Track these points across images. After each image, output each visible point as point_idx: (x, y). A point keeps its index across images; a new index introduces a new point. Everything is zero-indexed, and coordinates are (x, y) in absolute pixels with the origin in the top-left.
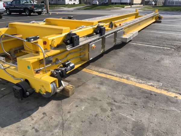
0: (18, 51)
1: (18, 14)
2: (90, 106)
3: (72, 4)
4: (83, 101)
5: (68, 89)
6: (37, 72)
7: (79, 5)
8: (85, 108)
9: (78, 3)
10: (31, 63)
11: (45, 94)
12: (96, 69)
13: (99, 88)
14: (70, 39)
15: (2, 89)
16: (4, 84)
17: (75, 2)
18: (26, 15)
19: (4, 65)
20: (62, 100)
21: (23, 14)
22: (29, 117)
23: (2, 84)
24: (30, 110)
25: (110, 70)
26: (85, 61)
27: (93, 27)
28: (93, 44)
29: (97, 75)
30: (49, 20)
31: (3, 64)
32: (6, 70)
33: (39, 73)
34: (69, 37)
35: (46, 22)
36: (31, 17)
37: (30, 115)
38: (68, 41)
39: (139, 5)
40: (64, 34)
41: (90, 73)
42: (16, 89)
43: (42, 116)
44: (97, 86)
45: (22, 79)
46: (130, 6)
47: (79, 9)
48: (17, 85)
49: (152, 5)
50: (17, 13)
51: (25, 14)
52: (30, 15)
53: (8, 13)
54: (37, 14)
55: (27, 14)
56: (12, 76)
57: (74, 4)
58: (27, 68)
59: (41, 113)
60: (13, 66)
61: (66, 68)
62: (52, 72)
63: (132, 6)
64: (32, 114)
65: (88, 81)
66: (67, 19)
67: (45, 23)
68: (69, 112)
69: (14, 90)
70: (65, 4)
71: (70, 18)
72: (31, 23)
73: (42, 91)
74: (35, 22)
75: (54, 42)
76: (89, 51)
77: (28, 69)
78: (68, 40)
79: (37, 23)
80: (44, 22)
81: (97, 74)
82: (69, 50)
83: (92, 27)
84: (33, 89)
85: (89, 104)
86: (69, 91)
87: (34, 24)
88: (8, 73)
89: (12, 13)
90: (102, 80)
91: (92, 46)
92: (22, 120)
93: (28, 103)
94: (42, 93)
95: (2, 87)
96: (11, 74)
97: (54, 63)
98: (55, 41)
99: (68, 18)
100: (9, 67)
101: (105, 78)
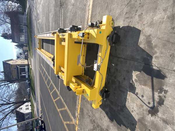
3: (31, 107)
7: (31, 101)
9: (30, 103)
17: (29, 105)
39: (29, 61)
46: (30, 65)
47: (35, 99)
49: (28, 54)
57: (30, 106)
63: (30, 64)
70: (32, 112)
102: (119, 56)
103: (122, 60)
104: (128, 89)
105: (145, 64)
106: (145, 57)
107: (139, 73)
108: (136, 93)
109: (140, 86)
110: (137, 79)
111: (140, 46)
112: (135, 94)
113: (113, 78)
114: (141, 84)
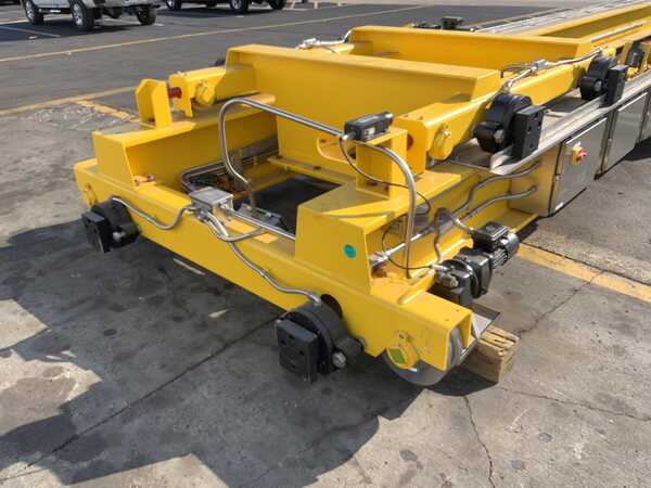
0: (255, 158)
1: (204, 6)
2: (611, 446)
4: (566, 414)
5: (497, 352)
6: (378, 271)
8: (586, 448)
10: (365, 234)
11: (415, 370)
12: (575, 252)
13: (618, 350)
14: (507, 125)
15: (215, 315)
16: (217, 293)
18: (233, 12)
19: (227, 224)
20: (468, 396)
21: (218, 6)
22: (346, 465)
23: (209, 290)
24: (344, 429)
25: (641, 259)
26: (531, 214)
27: (576, 64)
28: (576, 141)
29: (589, 283)
30: (365, 32)
31: (223, 219)
32: (238, 244)
33: (384, 275)
34: (502, 117)
35: (354, 42)
36: (251, 17)
37: (351, 456)
38: (499, 135)
40: (476, 103)
41: (552, 271)
42: (291, 337)
43: (403, 466)
44: (607, 339)
45: (315, 294)
48: (296, 317)
50: (199, 3)
51: (228, 6)
52: (244, 11)
53: (170, 3)
54: (269, 7)
55: (236, 7)
56: (266, 273)
58: (343, 251)
59: (395, 453)
60: (267, 232)
61: (491, 257)
62: (443, 275)
64: (356, 450)
65: (555, 308)
66: (438, 28)
67: (351, 47)
68: (519, 466)
69: (284, 340)
71: (450, 25)
72: (304, 46)
73: (405, 357)
74: (318, 43)
75: (446, 137)
76: (556, 174)
77: (346, 256)
78: (498, 128)
79: (324, 47)
80: (347, 41)
81: (585, 274)
82: (499, 172)
83: (570, 67)
84: (357, 340)
85: (602, 432)
86: (500, 361)
87: (314, 50)
88: (247, 260)
89: (185, 6)
90: (618, 306)
91: (574, 152)
92: (320, 477)
93: (327, 391)
94: (399, 365)
95: (212, 307)
96: (261, 265)
97: (431, 229)
98: (447, 133)
99: (440, 24)
100: (250, 237)
101: (629, 298)
102: (233, 350)
103: (200, 357)
104: (58, 329)
105: (76, 437)
106: (104, 456)
107: (71, 396)
108: (12, 350)
109: (19, 376)
110: (56, 378)
111: (175, 461)
112: (13, 347)
113: (163, 291)
114: (20, 382)
